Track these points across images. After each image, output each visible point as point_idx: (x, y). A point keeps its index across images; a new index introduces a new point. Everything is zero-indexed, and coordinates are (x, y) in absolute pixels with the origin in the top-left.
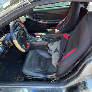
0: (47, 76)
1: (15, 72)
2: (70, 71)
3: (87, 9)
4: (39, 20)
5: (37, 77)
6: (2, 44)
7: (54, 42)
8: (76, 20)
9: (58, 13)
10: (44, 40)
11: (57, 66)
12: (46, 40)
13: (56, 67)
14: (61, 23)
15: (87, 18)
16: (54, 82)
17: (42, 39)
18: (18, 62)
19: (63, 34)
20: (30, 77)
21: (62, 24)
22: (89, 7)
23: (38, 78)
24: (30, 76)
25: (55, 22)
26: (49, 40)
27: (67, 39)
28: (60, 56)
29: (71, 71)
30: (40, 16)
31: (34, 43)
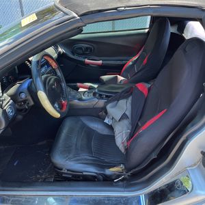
0: (104, 171)
1: (34, 166)
2: (154, 156)
3: (183, 35)
4: (86, 58)
5: (84, 173)
6: (11, 101)
7: (118, 101)
8: (163, 55)
9: (124, 44)
10: (97, 95)
11: (126, 150)
12: (100, 95)
13: (123, 151)
14: (131, 63)
15: (185, 51)
16: (121, 183)
17: (92, 94)
18: (39, 144)
19: (137, 85)
20: (69, 172)
21: (133, 65)
22: (187, 30)
23: (86, 175)
24: (68, 170)
25: (119, 62)
26: (107, 96)
27: (145, 93)
28: (132, 128)
29: (156, 157)
30: (87, 48)
31: (76, 102)
